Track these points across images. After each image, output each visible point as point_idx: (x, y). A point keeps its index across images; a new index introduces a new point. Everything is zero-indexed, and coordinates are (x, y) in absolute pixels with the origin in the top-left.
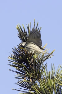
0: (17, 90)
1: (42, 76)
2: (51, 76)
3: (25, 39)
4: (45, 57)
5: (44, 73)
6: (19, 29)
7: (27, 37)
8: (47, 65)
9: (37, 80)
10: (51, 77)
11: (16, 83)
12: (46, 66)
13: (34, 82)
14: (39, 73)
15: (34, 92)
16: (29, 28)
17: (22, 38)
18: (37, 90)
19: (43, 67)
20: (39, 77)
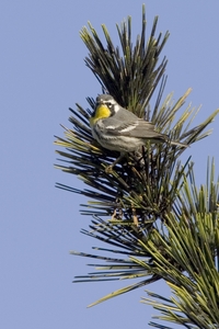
0: (88, 256)
1: (177, 202)
2: (207, 200)
3: (112, 76)
4: (185, 136)
5: (182, 192)
6: (90, 40)
7: (119, 70)
8: (192, 164)
9: (157, 216)
10: (207, 206)
11: (84, 232)
12: (190, 168)
13: (149, 226)
14: (163, 193)
15: (147, 259)
16: (124, 35)
17: (104, 72)
18: (157, 255)
19: (180, 169)
20: (165, 207)
